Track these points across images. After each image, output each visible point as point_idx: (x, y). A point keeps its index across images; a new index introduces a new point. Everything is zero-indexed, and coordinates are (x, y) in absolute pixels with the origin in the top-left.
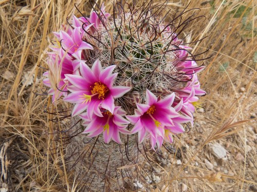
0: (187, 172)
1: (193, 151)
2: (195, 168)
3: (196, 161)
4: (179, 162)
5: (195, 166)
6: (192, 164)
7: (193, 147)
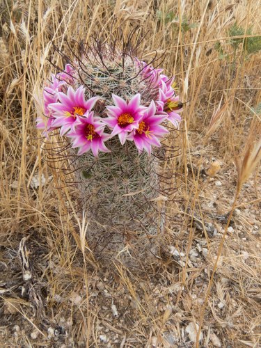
0: (245, 239)
1: (248, 215)
2: (254, 232)
3: (254, 224)
4: (230, 229)
5: (254, 230)
6: (250, 229)
7: (247, 210)
